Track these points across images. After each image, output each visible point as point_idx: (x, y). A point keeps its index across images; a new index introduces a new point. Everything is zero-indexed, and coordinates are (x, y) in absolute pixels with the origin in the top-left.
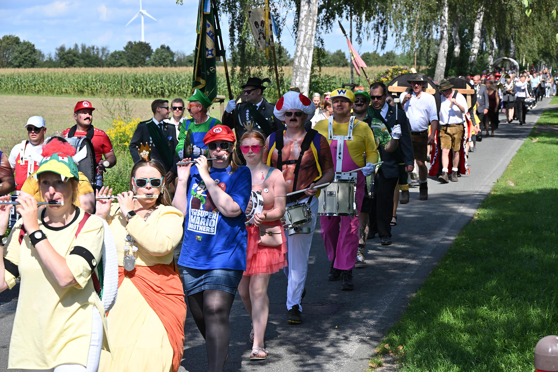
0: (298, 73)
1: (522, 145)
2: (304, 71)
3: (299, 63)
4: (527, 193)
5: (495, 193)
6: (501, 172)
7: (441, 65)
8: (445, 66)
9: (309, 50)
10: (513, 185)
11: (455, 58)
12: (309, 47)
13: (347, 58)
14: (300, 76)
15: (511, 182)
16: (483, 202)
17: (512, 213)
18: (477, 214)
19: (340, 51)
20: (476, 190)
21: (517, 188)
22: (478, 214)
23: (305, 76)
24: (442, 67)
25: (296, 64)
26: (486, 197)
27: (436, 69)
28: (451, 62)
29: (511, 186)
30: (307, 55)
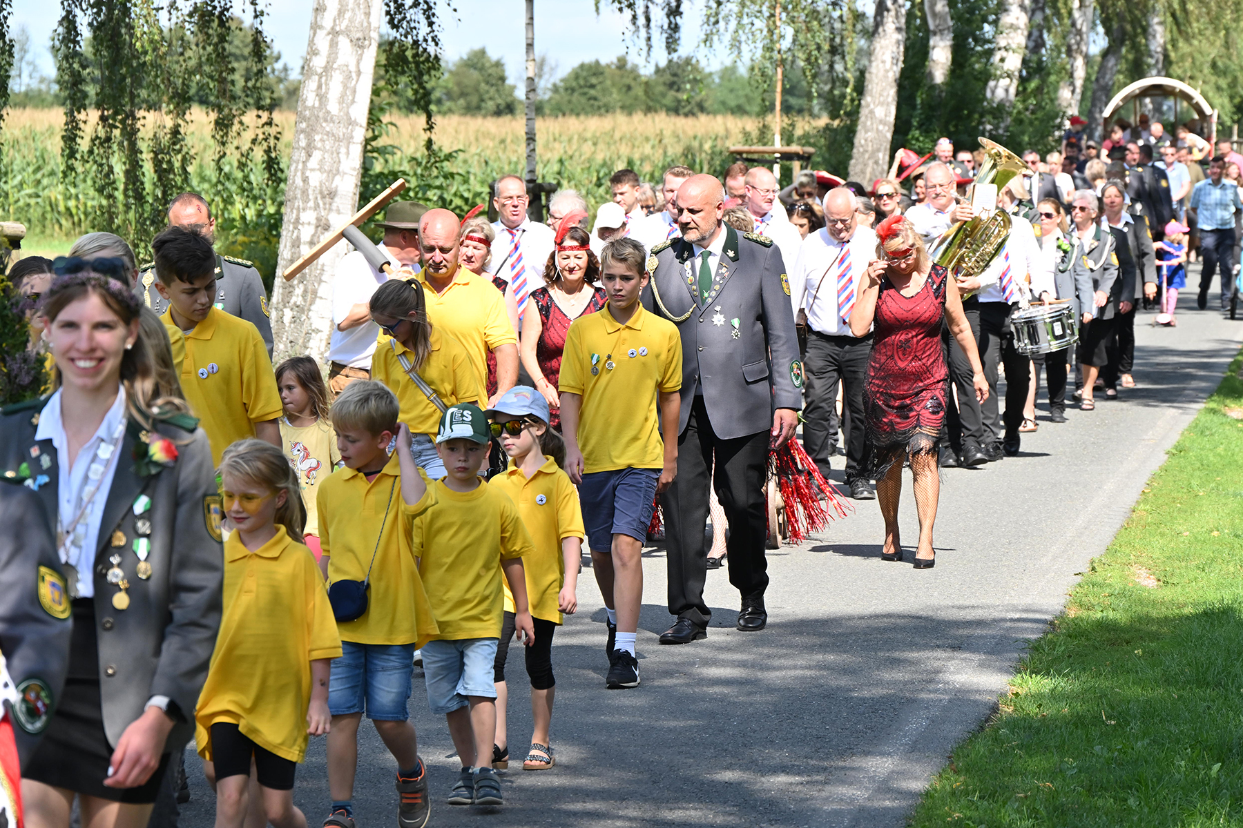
0: (317, 138)
1: (1190, 429)
2: (341, 131)
3: (322, 98)
4: (1205, 613)
5: (1083, 613)
6: (1105, 534)
7: (880, 112)
8: (892, 118)
9: (362, 47)
10: (1151, 583)
11: (933, 87)
12: (360, 35)
13: (510, 81)
14: (324, 150)
15: (1143, 572)
16: (1036, 647)
17: (1149, 693)
18: (1010, 696)
19: (483, 52)
20: (1007, 600)
21: (1167, 594)
22: (1017, 695)
23: (343, 150)
24: (881, 122)
25: (309, 103)
26: (1047, 627)
27: (859, 127)
28: (919, 101)
29: (1144, 589)
30: (353, 68)
